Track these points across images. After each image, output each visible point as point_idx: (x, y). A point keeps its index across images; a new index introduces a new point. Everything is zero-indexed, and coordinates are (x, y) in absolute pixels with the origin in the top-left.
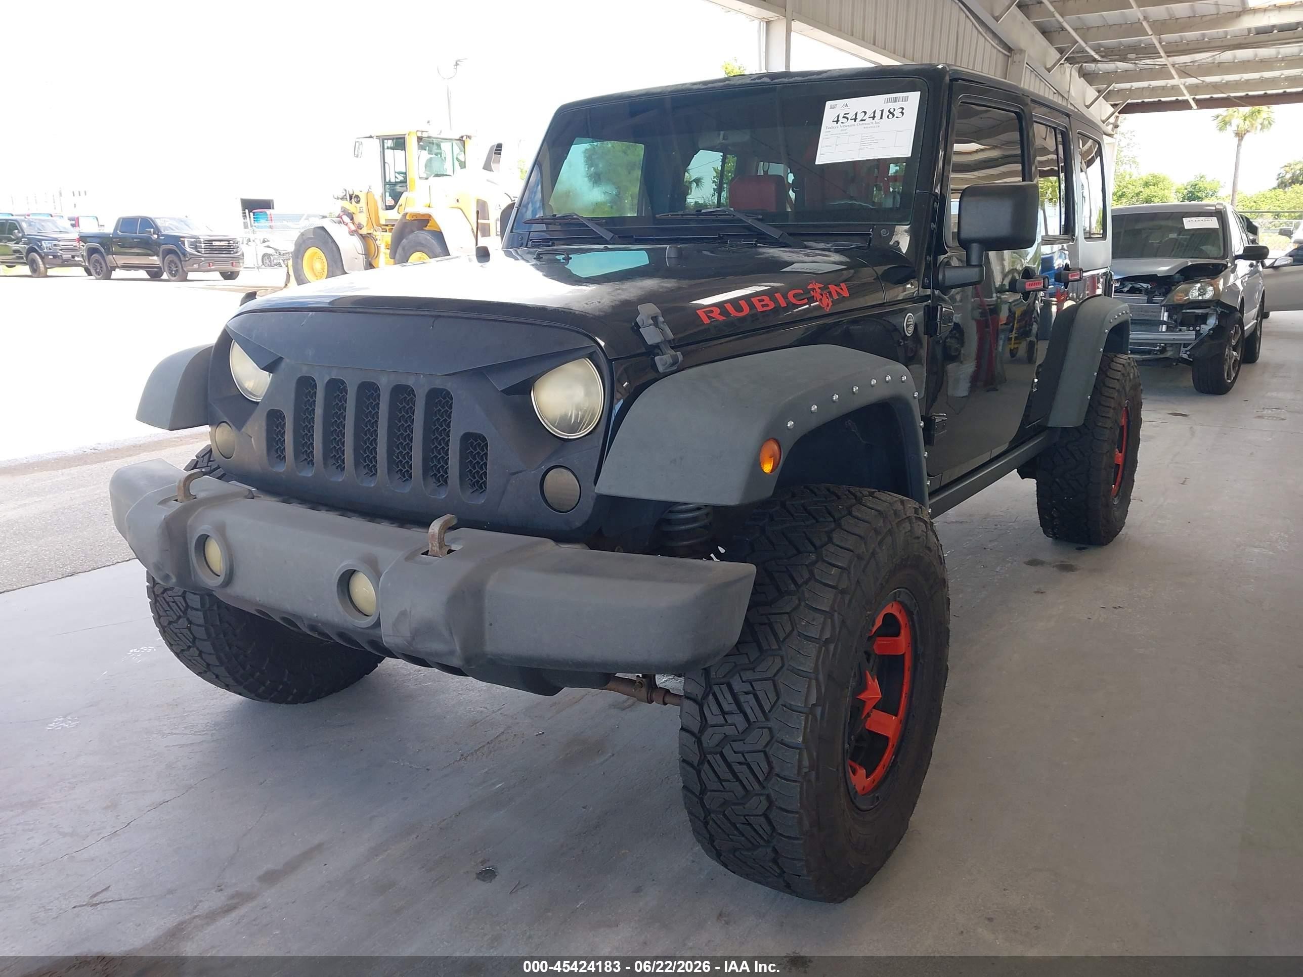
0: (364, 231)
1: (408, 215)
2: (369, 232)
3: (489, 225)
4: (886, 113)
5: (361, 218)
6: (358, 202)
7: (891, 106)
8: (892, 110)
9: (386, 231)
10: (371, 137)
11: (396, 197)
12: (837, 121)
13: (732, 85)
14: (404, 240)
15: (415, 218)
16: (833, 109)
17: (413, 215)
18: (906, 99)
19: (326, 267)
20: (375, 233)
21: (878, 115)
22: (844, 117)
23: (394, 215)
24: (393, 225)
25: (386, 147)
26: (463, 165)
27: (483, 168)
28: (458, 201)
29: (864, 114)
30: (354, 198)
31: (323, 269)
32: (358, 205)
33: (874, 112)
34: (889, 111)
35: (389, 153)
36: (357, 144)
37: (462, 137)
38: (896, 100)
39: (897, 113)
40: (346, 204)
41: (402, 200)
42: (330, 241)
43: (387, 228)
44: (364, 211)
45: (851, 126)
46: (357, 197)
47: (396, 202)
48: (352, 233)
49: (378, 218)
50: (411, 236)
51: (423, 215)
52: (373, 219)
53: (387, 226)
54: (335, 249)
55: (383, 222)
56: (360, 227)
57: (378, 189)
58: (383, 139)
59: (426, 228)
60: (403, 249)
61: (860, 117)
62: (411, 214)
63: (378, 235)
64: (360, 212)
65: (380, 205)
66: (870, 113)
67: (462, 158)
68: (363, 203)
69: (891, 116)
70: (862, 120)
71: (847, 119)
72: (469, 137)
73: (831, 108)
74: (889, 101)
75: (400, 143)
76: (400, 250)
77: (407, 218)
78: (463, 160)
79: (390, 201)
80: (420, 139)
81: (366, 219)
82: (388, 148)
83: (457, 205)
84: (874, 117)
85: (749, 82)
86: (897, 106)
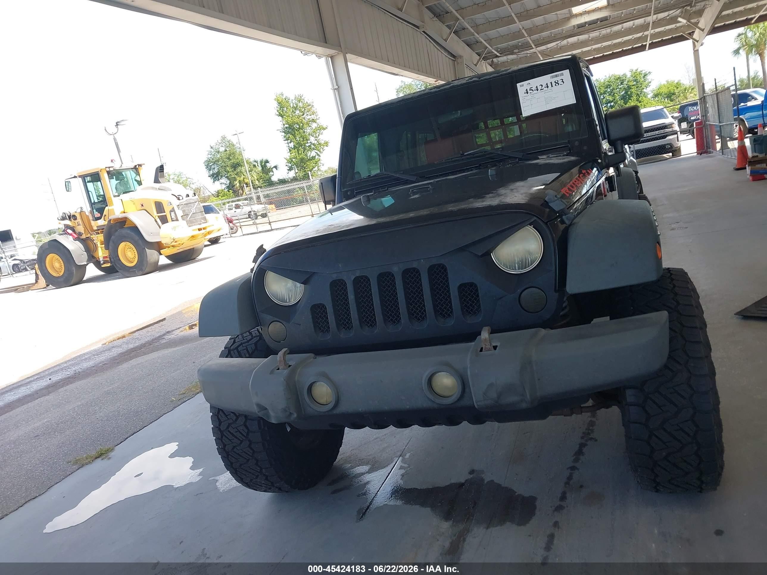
0: (84, 237)
1: (112, 221)
2: (87, 236)
3: (166, 215)
4: (554, 84)
5: (80, 229)
6: (76, 219)
7: (556, 79)
8: (557, 81)
9: (99, 234)
10: (75, 177)
11: (101, 211)
12: (527, 93)
13: (456, 86)
14: (113, 237)
15: (116, 221)
16: (522, 87)
17: (115, 220)
18: (562, 74)
19: (63, 264)
20: (91, 236)
21: (549, 85)
22: (530, 90)
23: (101, 222)
24: (103, 229)
25: (87, 182)
26: (140, 183)
27: (154, 183)
28: (142, 205)
29: (541, 86)
30: (72, 217)
31: (61, 266)
32: (76, 221)
33: (547, 84)
34: (555, 82)
35: (90, 186)
36: (67, 183)
37: (136, 166)
38: (556, 76)
39: (560, 82)
40: (67, 222)
41: (105, 212)
42: (62, 247)
43: (99, 231)
44: (81, 224)
45: (536, 93)
46: (74, 216)
47: (102, 214)
48: (75, 239)
49: (91, 227)
50: (117, 233)
51: (122, 219)
52: (89, 228)
53: (99, 230)
54: (66, 252)
55: (95, 228)
56: (80, 234)
57: (87, 209)
58: (83, 177)
59: (126, 226)
60: (113, 242)
61: (539, 88)
62: (113, 219)
63: (94, 237)
64: (79, 225)
65: (91, 218)
66: (544, 85)
67: (138, 178)
68: (79, 220)
69: (557, 84)
70: (541, 90)
71: (533, 90)
72: (140, 165)
73: (521, 86)
74: (552, 77)
75: (95, 177)
76: (111, 243)
77: (112, 222)
78: (140, 180)
79: (97, 214)
80: (108, 173)
81: (84, 229)
82: (88, 182)
83: (143, 208)
84: (548, 87)
85: (466, 82)
86: (558, 79)
